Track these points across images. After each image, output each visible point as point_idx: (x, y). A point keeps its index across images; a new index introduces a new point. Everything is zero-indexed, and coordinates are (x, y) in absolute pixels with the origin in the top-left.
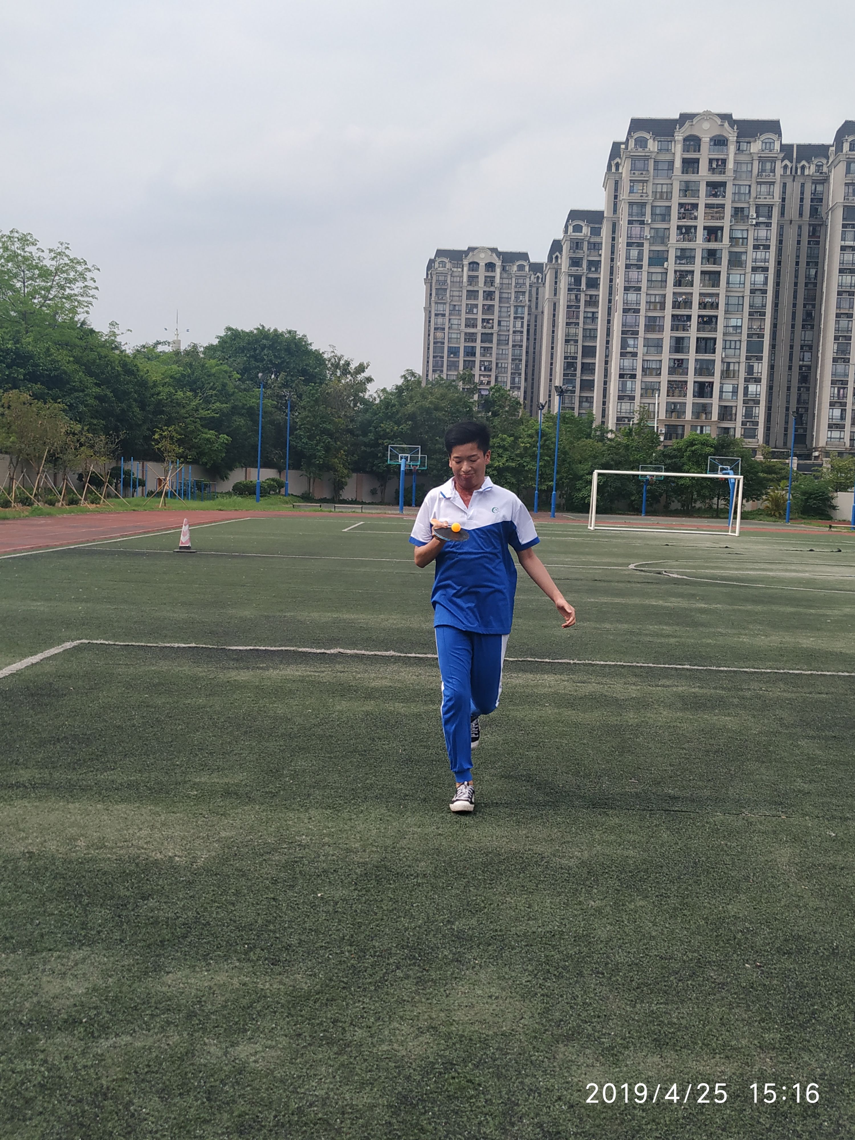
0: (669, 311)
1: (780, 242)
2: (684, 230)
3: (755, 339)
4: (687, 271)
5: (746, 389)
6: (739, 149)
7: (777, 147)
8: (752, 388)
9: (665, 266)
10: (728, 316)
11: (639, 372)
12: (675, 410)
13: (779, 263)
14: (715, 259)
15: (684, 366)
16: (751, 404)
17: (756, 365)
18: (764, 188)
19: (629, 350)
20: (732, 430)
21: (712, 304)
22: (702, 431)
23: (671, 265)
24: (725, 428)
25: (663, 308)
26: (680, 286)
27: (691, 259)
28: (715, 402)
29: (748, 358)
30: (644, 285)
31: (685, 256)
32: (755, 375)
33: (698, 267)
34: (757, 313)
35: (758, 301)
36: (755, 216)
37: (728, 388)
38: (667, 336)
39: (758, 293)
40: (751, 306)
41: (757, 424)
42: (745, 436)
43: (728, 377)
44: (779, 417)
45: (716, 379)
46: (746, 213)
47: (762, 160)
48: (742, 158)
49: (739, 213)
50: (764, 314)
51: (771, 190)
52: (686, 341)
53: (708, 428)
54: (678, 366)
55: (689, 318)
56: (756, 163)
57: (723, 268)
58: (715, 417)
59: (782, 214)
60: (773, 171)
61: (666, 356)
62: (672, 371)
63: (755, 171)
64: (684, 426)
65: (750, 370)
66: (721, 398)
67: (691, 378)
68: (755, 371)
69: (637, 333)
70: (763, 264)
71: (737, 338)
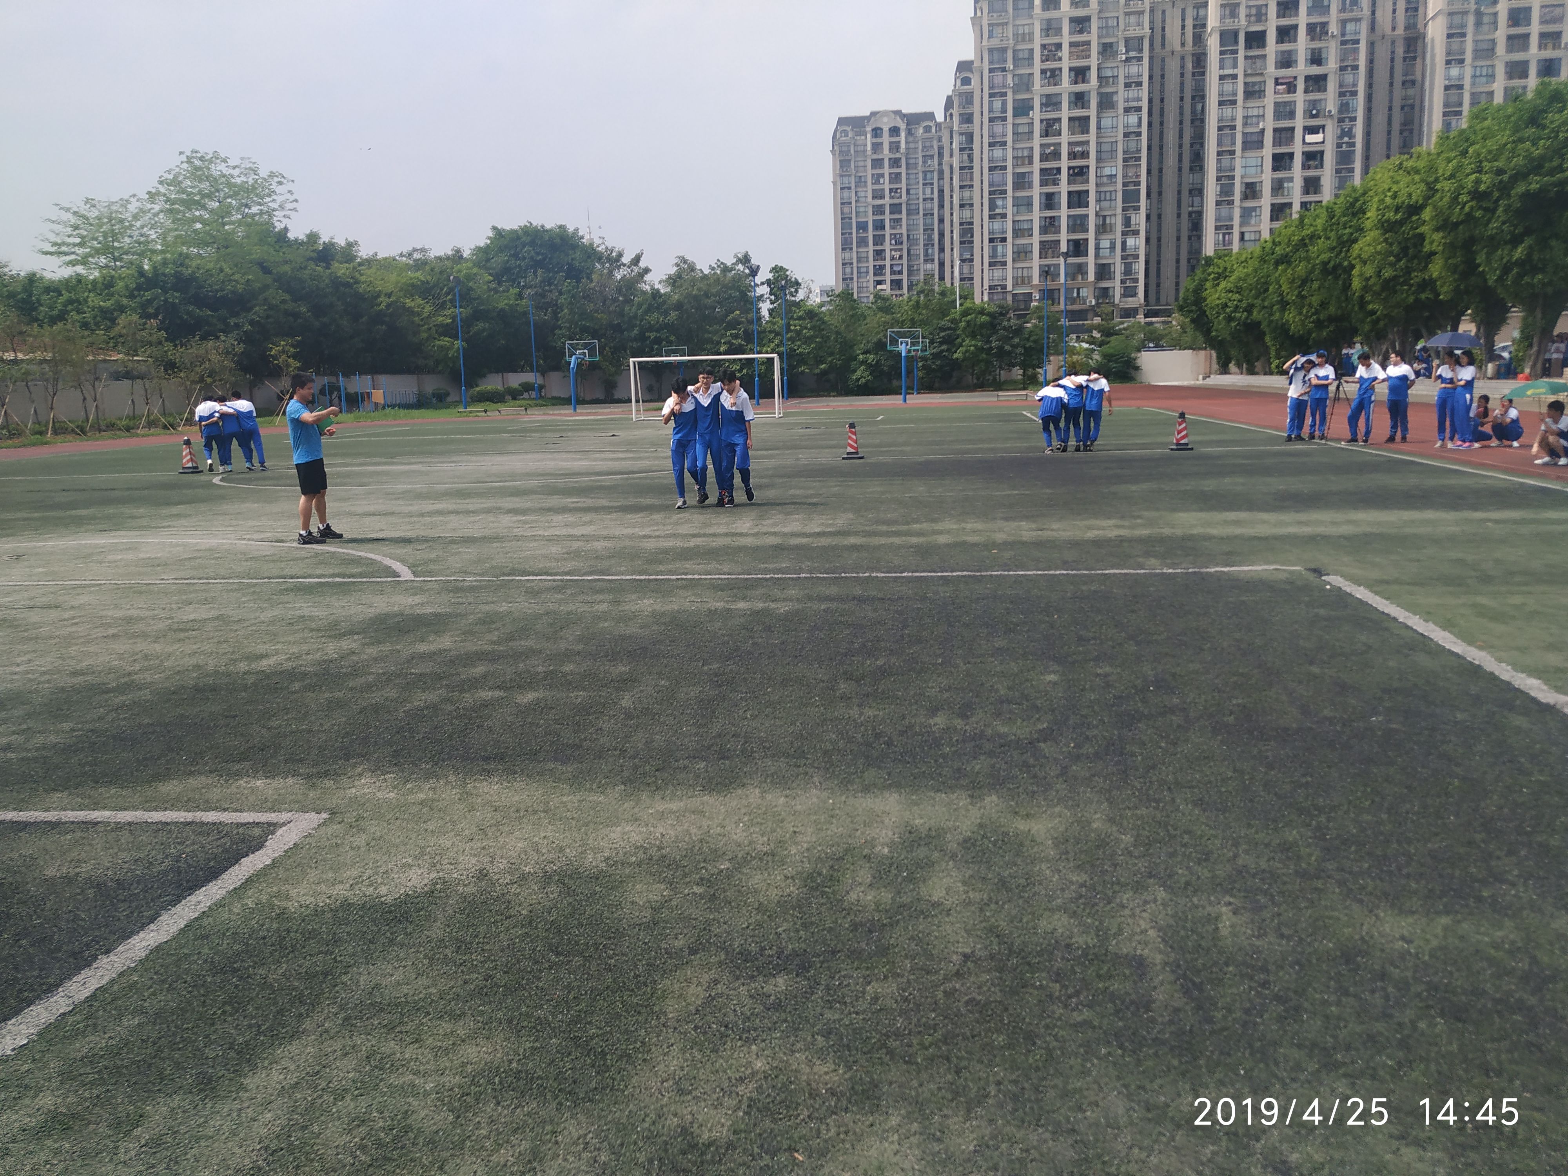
0: (1037, 165)
1: (1151, 78)
2: (1048, 74)
3: (1131, 187)
4: (1054, 119)
5: (1124, 243)
8: (1130, 242)
9: (1031, 115)
10: (1100, 165)
11: (1009, 235)
12: (1047, 273)
13: (1151, 101)
14: (1083, 103)
15: (1056, 223)
16: (1129, 260)
17: (1133, 217)
18: (1133, 19)
19: (998, 211)
20: (1111, 291)
21: (1083, 153)
22: (1078, 293)
23: (1036, 114)
24: (1103, 289)
25: (1031, 162)
26: (1047, 136)
27: (1057, 106)
28: (1090, 261)
29: (1124, 209)
30: (1009, 139)
31: (1051, 102)
32: (1133, 228)
33: (1065, 113)
34: (1131, 159)
35: (1132, 145)
36: (1124, 51)
37: (1105, 244)
38: (1036, 192)
39: (1133, 137)
40: (1124, 152)
41: (1136, 280)
42: (1124, 295)
43: (1105, 232)
45: (1091, 235)
46: (1114, 48)
49: (1105, 48)
50: (1139, 159)
51: (1140, 19)
52: (1057, 196)
53: (1085, 290)
54: (1049, 225)
55: (1059, 170)
57: (1092, 112)
58: (1091, 277)
59: (1153, 46)
61: (1036, 215)
62: (1044, 230)
63: (1122, 1)
64: (1058, 289)
65: (1127, 222)
66: (1097, 256)
67: (1064, 236)
68: (1133, 222)
69: (1005, 192)
70: (1135, 104)
71: (1112, 189)
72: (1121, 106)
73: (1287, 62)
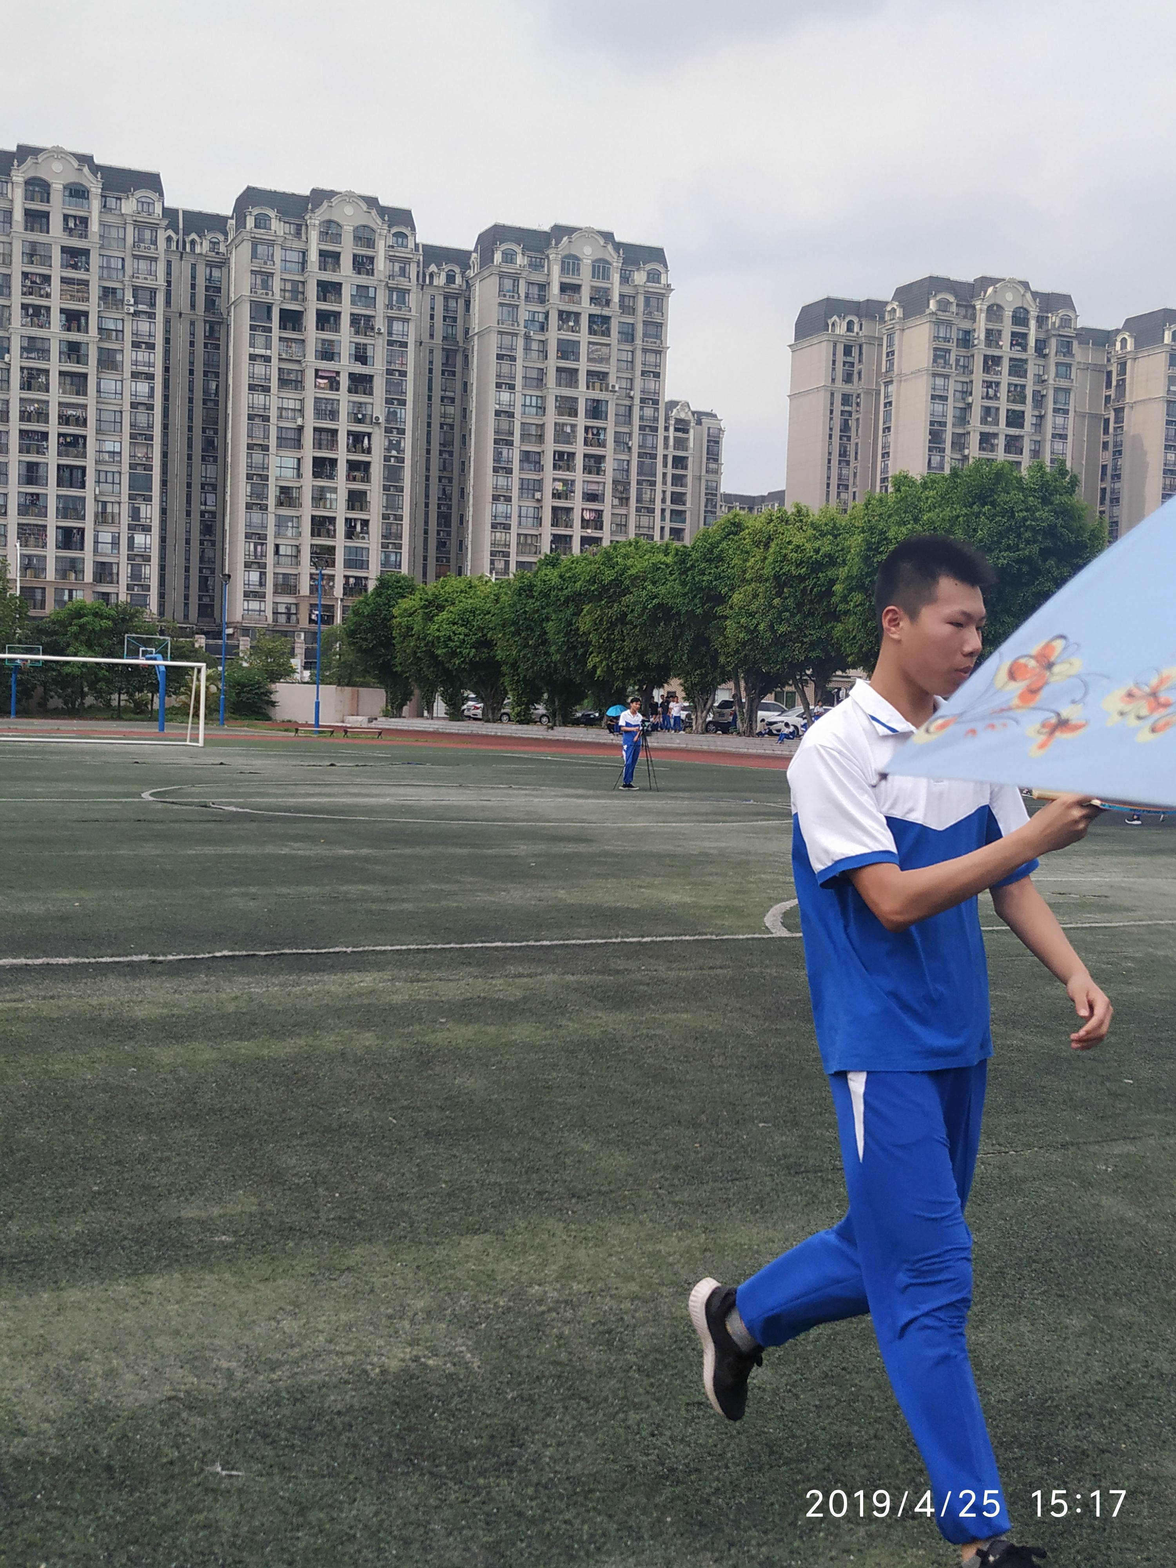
0: (15, 424)
1: (167, 341)
2: (31, 311)
3: (140, 471)
4: (39, 370)
5: (131, 540)
6: (105, 206)
7: (158, 210)
9: (7, 359)
10: (100, 437)
12: (32, 565)
13: (167, 369)
14: (78, 356)
15: (41, 503)
16: (138, 561)
17: (143, 508)
18: (143, 265)
20: (113, 597)
21: (78, 419)
22: (71, 596)
23: (15, 359)
24: (103, 594)
25: (6, 419)
26: (29, 389)
27: (44, 353)
28: (88, 557)
29: (131, 497)
31: (35, 348)
32: (142, 521)
33: (54, 365)
34: (140, 436)
35: (142, 419)
36: (132, 302)
37: (106, 537)
38: (14, 459)
39: (141, 409)
40: (132, 426)
41: (148, 588)
42: (132, 604)
43: (105, 522)
44: (176, 580)
45: (88, 525)
46: (119, 296)
47: (138, 226)
48: (110, 219)
49: (108, 294)
50: (151, 438)
51: (153, 268)
52: (42, 468)
53: (80, 592)
54: (32, 503)
55: (45, 436)
56: (130, 229)
57: (91, 369)
58: (88, 577)
59: (168, 302)
60: (154, 242)
61: (14, 489)
62: (23, 510)
63: (130, 240)
64: (44, 589)
65: (135, 513)
66: (96, 551)
67: (52, 521)
68: (143, 515)
70: (145, 369)
71: (115, 469)
72: (128, 369)
73: (328, 353)
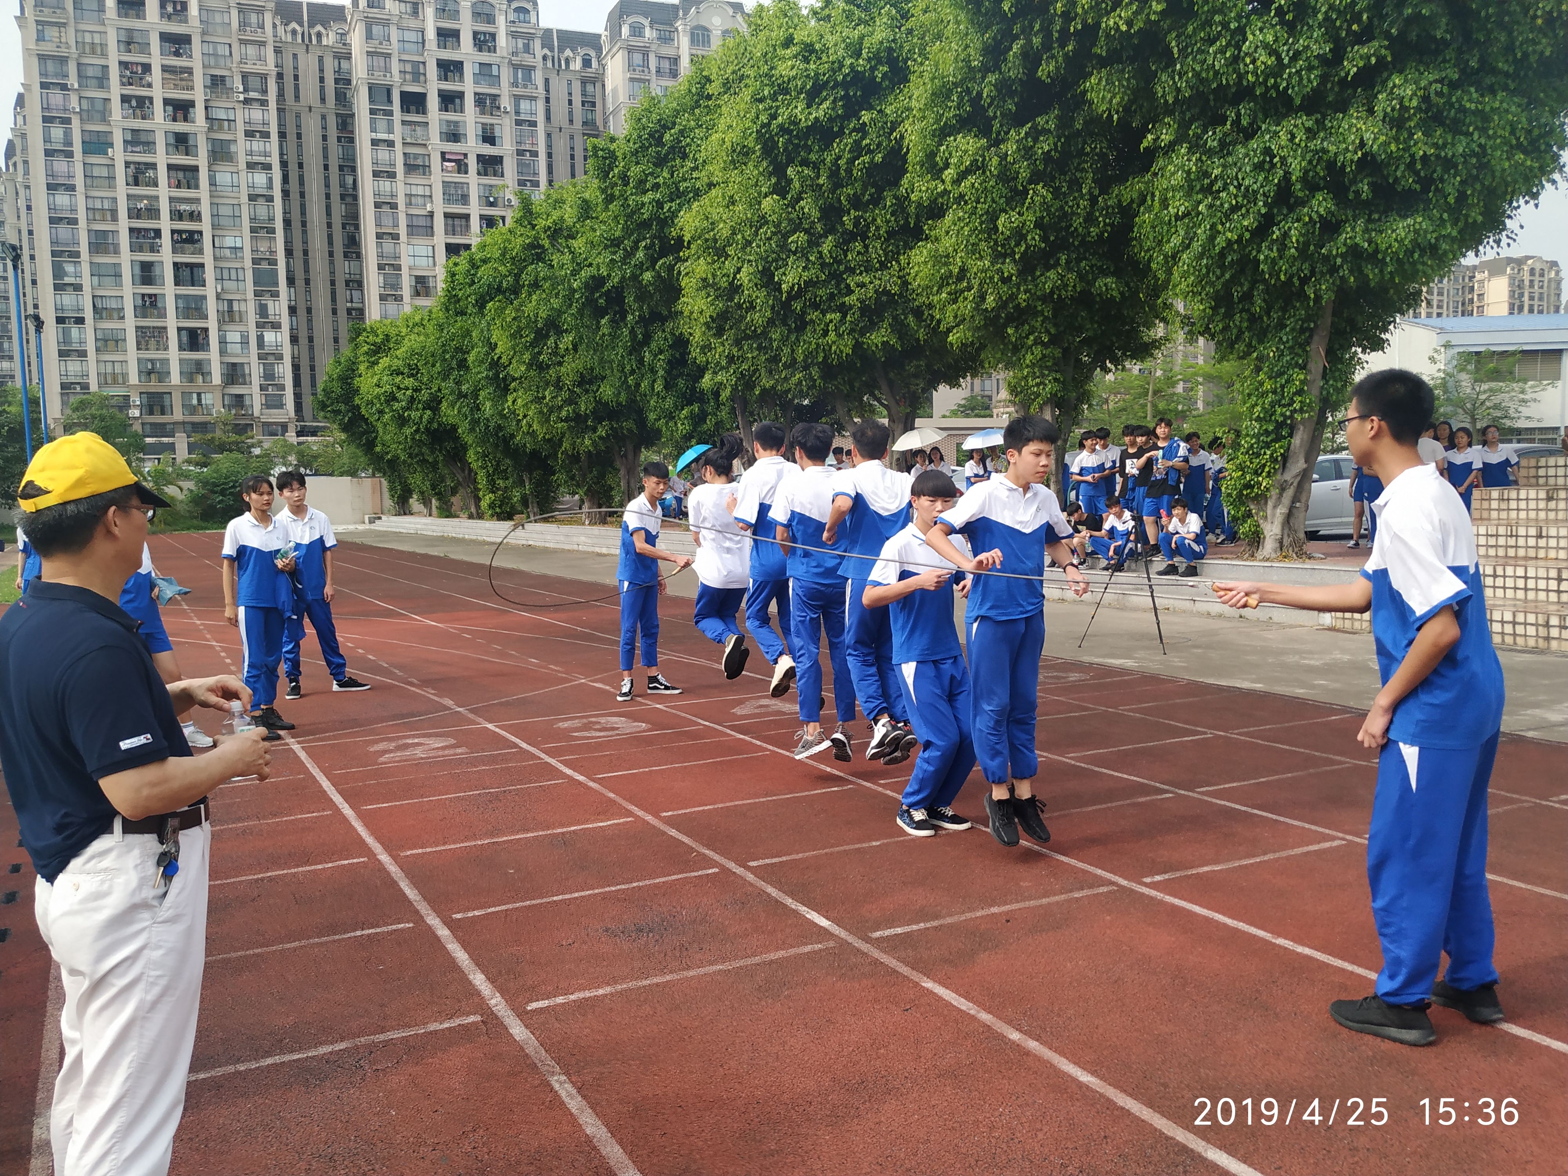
0: (124, 224)
1: (282, 127)
2: (134, 103)
3: (265, 266)
4: (146, 164)
5: (260, 339)
9: (110, 154)
10: (216, 232)
11: (89, 315)
12: (153, 370)
13: (284, 158)
14: (187, 148)
15: (159, 305)
16: (271, 360)
17: (270, 304)
18: (251, 50)
19: (67, 280)
20: (247, 398)
21: (191, 214)
22: (199, 400)
23: (118, 153)
24: (236, 396)
25: (115, 218)
26: (136, 183)
27: (149, 145)
28: (213, 355)
29: (257, 294)
30: (79, 182)
31: (139, 140)
32: (271, 318)
33: (161, 158)
34: (262, 229)
35: (262, 212)
36: (241, 89)
37: (233, 337)
38: (125, 259)
39: (261, 201)
40: (252, 219)
41: (282, 387)
42: (266, 406)
43: (232, 320)
45: (212, 324)
46: (228, 83)
47: (243, 9)
49: (215, 82)
50: (272, 231)
51: (262, 53)
52: (157, 267)
53: (209, 396)
54: (149, 306)
55: (158, 233)
57: (201, 161)
58: (217, 378)
59: (281, 87)
60: (263, 28)
61: (128, 290)
62: (141, 312)
63: (235, 24)
64: (170, 393)
65: (263, 311)
66: (223, 352)
67: (172, 322)
68: (271, 311)
69: (76, 254)
70: (262, 159)
71: (238, 265)
72: (242, 159)
73: (454, 135)
